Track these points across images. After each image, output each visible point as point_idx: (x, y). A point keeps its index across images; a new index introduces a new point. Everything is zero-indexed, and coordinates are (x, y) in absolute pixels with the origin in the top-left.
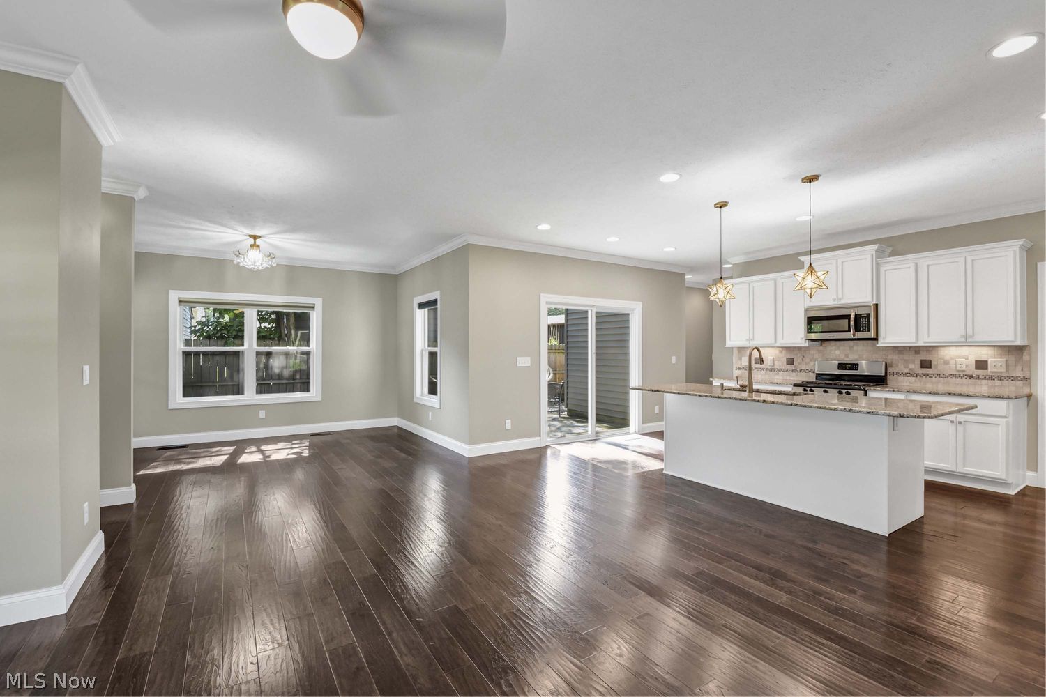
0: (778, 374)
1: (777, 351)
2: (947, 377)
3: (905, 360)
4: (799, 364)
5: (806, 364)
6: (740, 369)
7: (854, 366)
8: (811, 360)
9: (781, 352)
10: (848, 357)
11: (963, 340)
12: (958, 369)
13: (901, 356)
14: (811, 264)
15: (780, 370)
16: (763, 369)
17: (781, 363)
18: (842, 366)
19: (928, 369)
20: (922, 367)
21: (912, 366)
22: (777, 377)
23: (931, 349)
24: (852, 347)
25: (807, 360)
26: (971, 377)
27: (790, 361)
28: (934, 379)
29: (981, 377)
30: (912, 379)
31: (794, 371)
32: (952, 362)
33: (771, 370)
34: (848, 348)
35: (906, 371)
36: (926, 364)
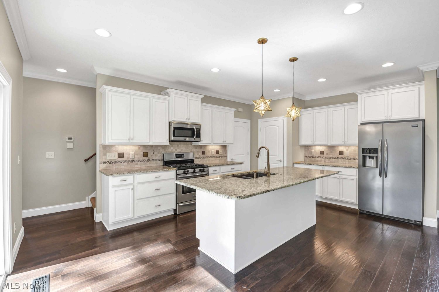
0: (137, 164)
1: (136, 148)
2: (209, 158)
3: (197, 151)
4: (152, 156)
5: (156, 155)
6: (104, 163)
7: (182, 155)
8: (158, 153)
9: (139, 148)
10: (176, 151)
12: (212, 154)
13: (196, 149)
15: (138, 161)
16: (125, 161)
17: (140, 156)
18: (177, 156)
19: (204, 155)
20: (202, 154)
21: (200, 154)
22: (136, 166)
23: (205, 146)
24: (178, 145)
25: (156, 153)
26: (215, 157)
27: (146, 155)
28: (206, 159)
29: (217, 157)
30: (200, 160)
31: (148, 161)
32: (211, 151)
33: (132, 161)
34: (176, 146)
35: (198, 156)
36: (204, 153)
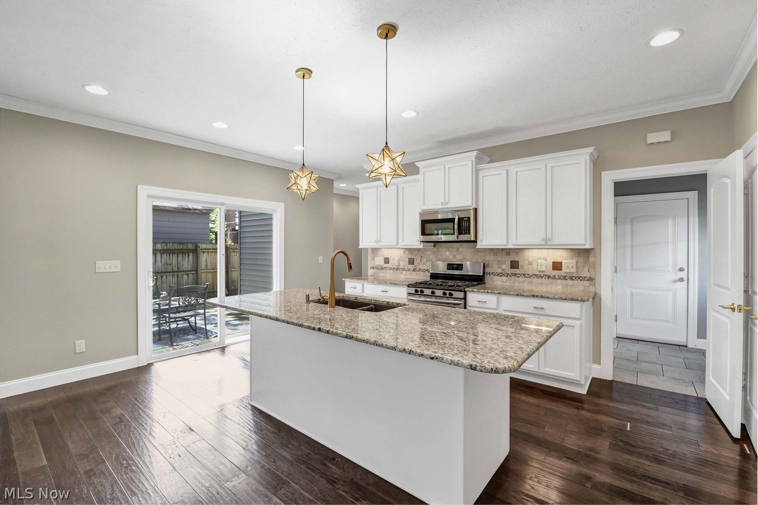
0: (402, 273)
1: (401, 252)
2: (530, 277)
3: (498, 261)
4: (419, 264)
5: (424, 264)
6: (373, 268)
7: (459, 267)
8: (427, 261)
9: (405, 253)
10: (455, 258)
11: (544, 243)
12: (540, 269)
13: (496, 257)
14: (387, 144)
15: (403, 269)
16: (390, 269)
17: (404, 264)
18: (450, 266)
19: (516, 270)
20: (511, 268)
21: (504, 267)
22: (402, 276)
23: (518, 251)
24: (458, 248)
25: (424, 260)
26: (549, 277)
27: (411, 262)
28: (521, 279)
29: (557, 277)
30: (504, 278)
31: (414, 270)
32: (535, 263)
33: (397, 269)
34: (455, 250)
35: (499, 271)
36: (514, 265)
